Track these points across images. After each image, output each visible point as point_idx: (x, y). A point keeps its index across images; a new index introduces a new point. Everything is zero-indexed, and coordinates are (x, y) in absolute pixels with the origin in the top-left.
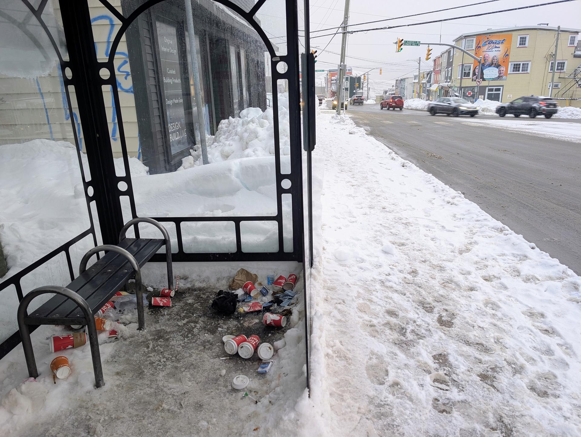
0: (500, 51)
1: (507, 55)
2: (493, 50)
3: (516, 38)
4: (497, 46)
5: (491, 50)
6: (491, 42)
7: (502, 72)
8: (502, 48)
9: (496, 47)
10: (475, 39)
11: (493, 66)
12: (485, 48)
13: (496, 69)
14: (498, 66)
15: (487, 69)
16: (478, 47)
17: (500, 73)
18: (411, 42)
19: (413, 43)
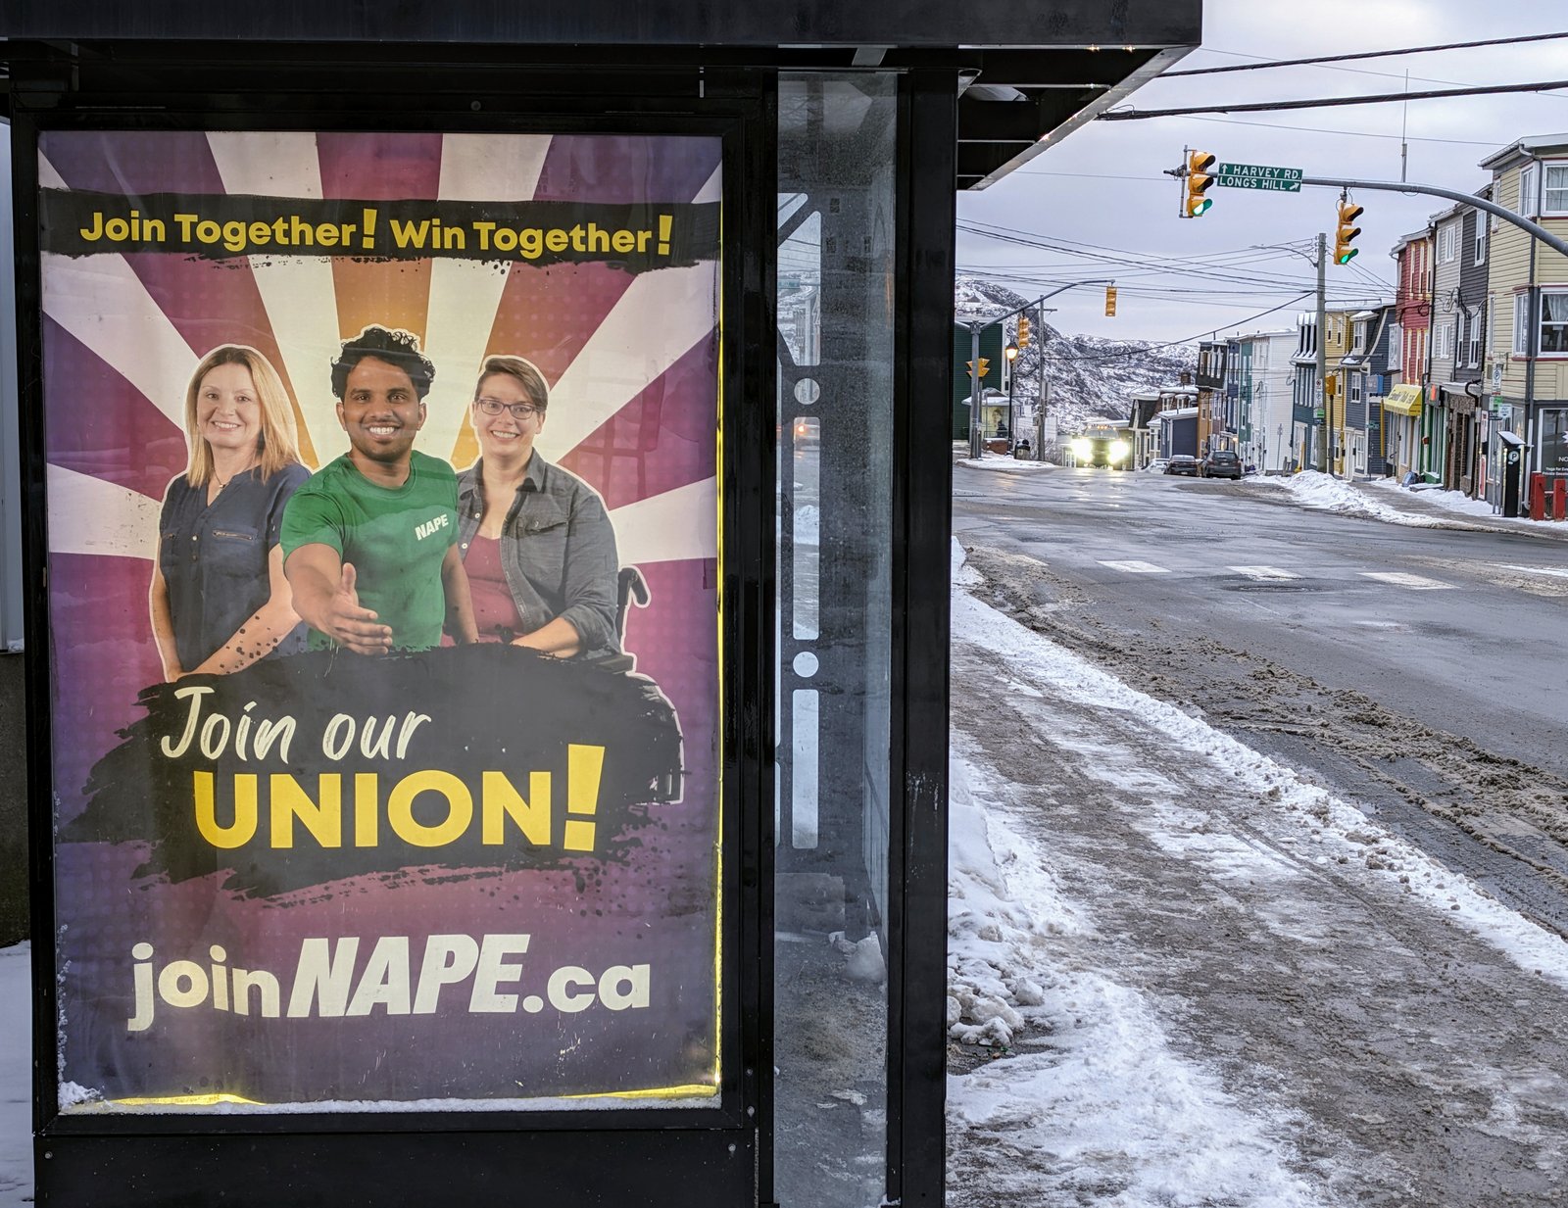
18: (1257, 173)
19: (1264, 175)
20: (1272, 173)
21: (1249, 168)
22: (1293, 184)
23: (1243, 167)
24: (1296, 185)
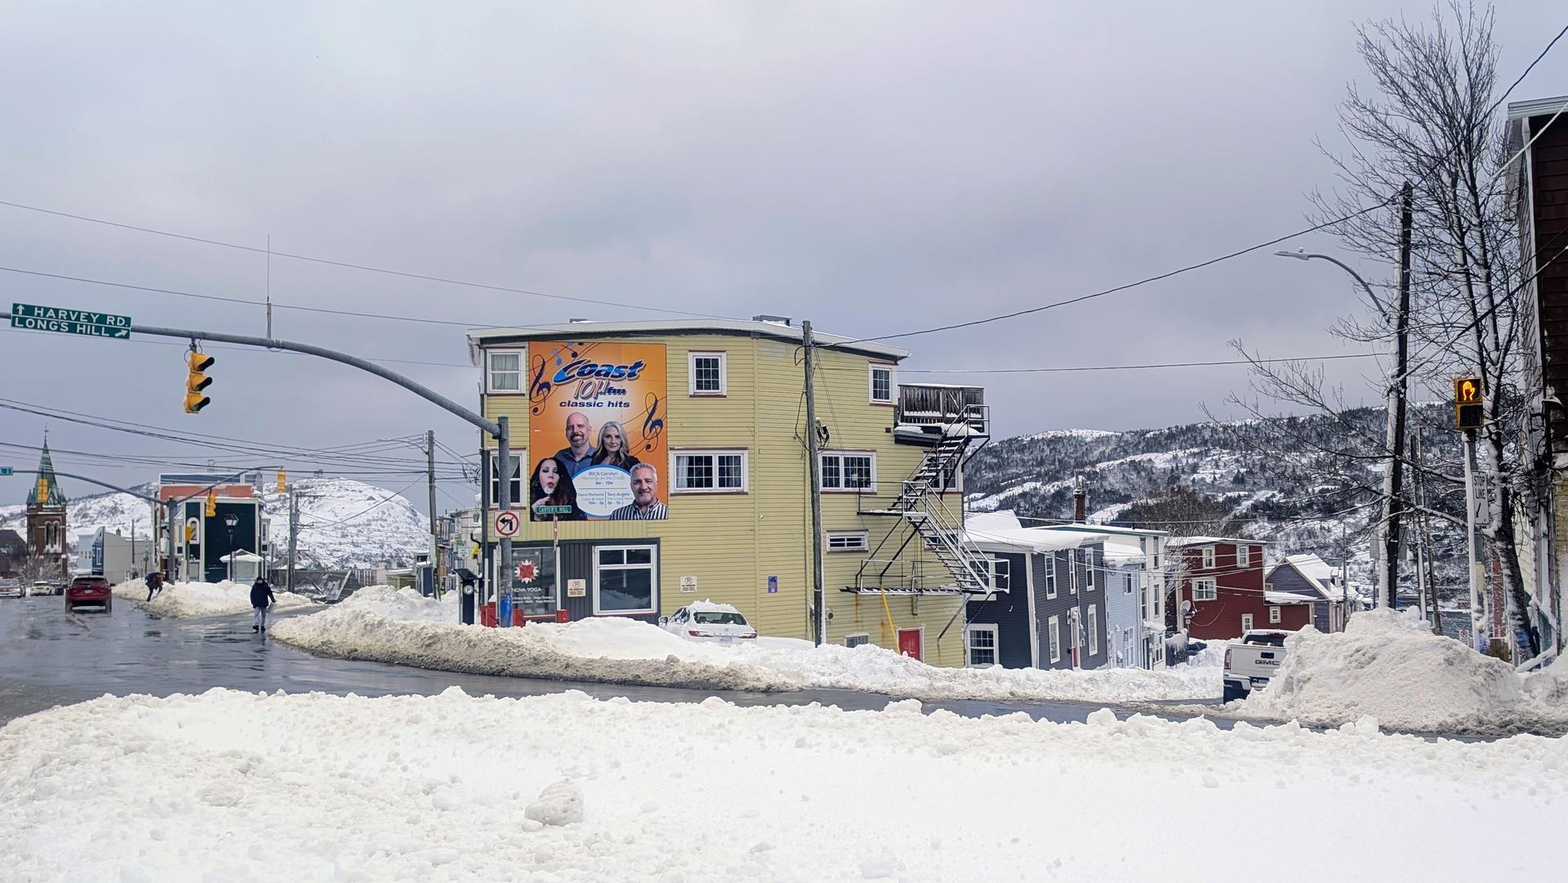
0: (627, 405)
1: (655, 423)
2: (601, 398)
3: (683, 363)
4: (615, 385)
5: (591, 400)
6: (588, 370)
7: (645, 486)
8: (635, 392)
9: (610, 391)
10: (523, 355)
11: (608, 460)
12: (569, 391)
13: (620, 473)
14: (628, 463)
15: (586, 473)
16: (540, 385)
17: (640, 492)
18: (69, 317)
19: (78, 319)
20: (89, 317)
21: (56, 311)
22: (119, 330)
23: (46, 310)
24: (124, 333)
